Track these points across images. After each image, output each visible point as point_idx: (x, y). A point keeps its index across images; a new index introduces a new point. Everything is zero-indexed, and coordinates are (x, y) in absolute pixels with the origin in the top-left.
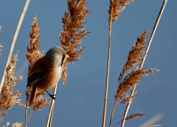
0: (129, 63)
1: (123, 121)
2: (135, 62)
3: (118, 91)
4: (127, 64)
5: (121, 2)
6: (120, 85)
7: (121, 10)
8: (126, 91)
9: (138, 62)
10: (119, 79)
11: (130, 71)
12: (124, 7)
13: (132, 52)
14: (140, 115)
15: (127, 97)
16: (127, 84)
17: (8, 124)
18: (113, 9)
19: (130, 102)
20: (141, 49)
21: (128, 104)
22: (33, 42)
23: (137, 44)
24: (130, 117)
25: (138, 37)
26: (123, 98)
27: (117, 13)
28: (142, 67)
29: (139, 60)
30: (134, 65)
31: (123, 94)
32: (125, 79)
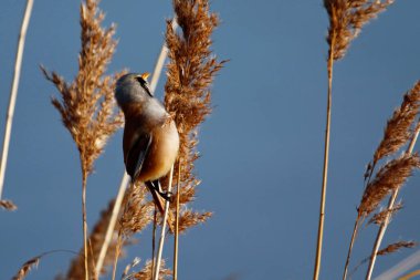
0: (387, 143)
1: (371, 258)
2: (398, 142)
3: (364, 200)
4: (382, 146)
5: (352, 22)
6: (369, 187)
7: (351, 36)
8: (379, 198)
9: (405, 143)
10: (366, 176)
11: (387, 160)
12: (358, 31)
13: (392, 124)
14: (406, 246)
15: (381, 210)
16: (383, 185)
17: (137, 261)
18: (335, 35)
19: (387, 221)
20: (410, 118)
21: (383, 224)
22: (170, 101)
23: (403, 108)
24: (387, 250)
25: (404, 94)
26: (372, 214)
27: (343, 43)
28: (411, 151)
29: (407, 138)
30: (397, 148)
31: (373, 205)
32: (378, 175)
